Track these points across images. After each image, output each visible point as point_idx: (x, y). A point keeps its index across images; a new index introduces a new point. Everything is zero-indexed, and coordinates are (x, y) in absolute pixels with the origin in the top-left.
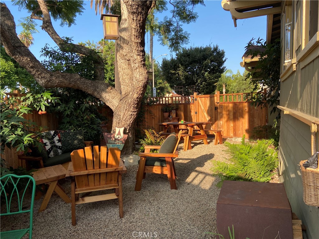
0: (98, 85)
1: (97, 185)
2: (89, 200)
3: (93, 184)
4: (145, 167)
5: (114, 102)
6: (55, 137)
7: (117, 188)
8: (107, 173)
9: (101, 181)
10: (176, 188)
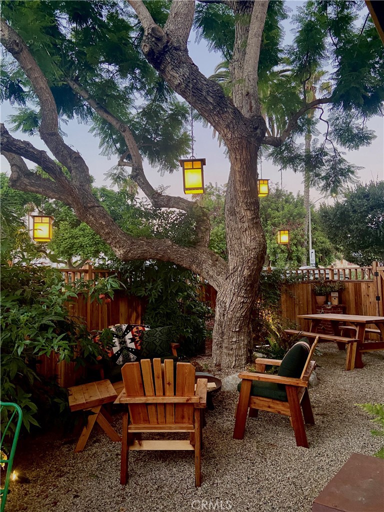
0: (198, 255)
1: (161, 423)
2: (149, 445)
3: (156, 420)
4: (250, 399)
5: (220, 280)
6: (127, 334)
7: (192, 432)
8: (176, 405)
9: (168, 416)
10: (306, 445)
